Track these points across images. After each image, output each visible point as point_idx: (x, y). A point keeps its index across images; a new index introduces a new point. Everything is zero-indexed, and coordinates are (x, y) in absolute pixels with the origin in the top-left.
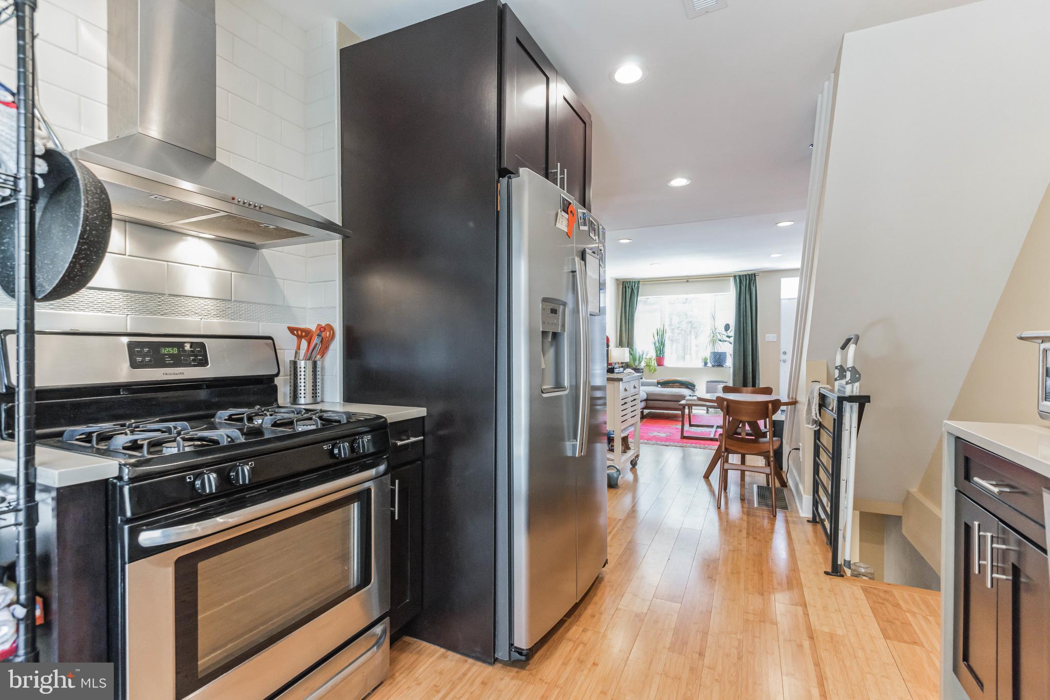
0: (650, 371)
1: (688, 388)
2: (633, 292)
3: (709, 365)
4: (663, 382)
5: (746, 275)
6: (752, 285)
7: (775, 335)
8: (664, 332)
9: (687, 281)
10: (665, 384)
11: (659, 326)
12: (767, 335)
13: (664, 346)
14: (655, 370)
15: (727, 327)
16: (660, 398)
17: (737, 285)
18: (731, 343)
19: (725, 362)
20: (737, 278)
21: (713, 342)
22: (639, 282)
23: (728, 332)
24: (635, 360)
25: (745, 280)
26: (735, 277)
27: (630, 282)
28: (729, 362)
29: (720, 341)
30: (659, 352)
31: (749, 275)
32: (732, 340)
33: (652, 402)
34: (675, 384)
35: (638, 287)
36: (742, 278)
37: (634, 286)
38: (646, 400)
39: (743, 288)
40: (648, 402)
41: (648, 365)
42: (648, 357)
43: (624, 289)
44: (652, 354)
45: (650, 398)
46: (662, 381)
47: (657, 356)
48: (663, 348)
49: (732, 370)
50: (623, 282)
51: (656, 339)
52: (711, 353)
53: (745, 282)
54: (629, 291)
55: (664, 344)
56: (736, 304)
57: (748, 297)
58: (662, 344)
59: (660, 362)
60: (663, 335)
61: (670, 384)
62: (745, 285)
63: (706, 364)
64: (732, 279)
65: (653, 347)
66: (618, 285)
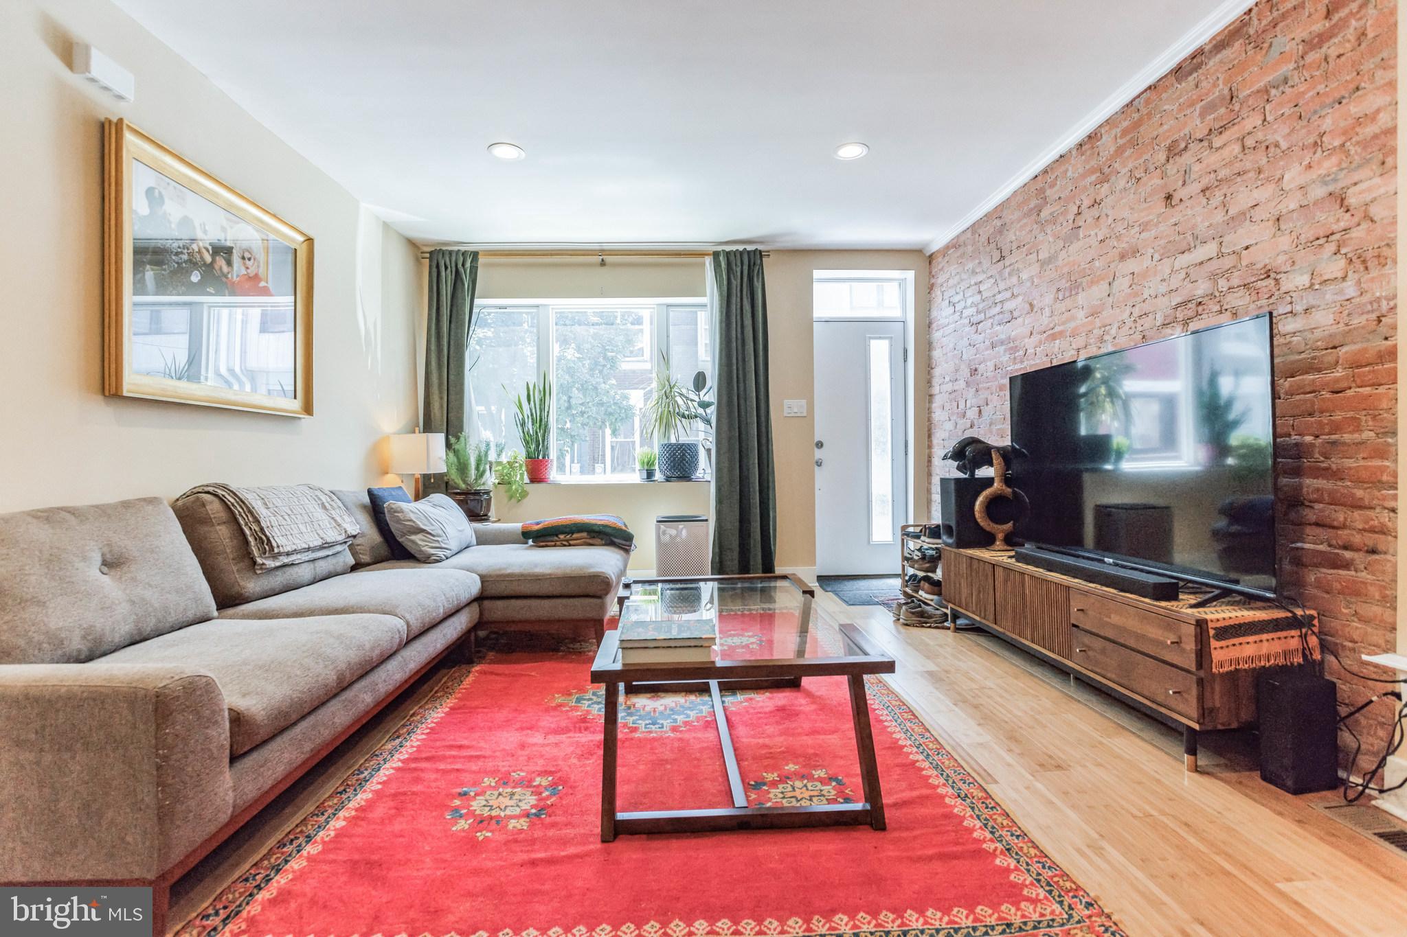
0: (511, 498)
1: (611, 544)
2: (459, 282)
3: (658, 476)
4: (538, 531)
5: (741, 253)
6: (755, 279)
7: (804, 402)
8: (545, 392)
9: (603, 263)
10: (543, 537)
11: (532, 379)
12: (786, 401)
13: (546, 430)
14: (524, 494)
15: (700, 381)
16: (526, 589)
17: (721, 276)
18: (708, 422)
19: (696, 469)
20: (721, 258)
21: (666, 424)
22: (475, 255)
23: (702, 393)
24: (463, 468)
25: (739, 264)
26: (716, 255)
27: (451, 252)
28: (705, 469)
29: (684, 416)
30: (533, 447)
31: (749, 252)
32: (712, 411)
33: (500, 603)
34: (575, 536)
35: (474, 270)
36: (732, 258)
37: (463, 265)
38: (480, 599)
39: (736, 283)
40: (487, 603)
41: (504, 482)
42: (504, 459)
43: (434, 270)
44: (516, 452)
45: (493, 590)
46: (536, 528)
47: (529, 456)
48: (544, 436)
49: (713, 488)
50: (431, 253)
51: (527, 411)
52: (664, 446)
53: (739, 270)
54: (447, 278)
55: (546, 425)
56: (721, 322)
57: (747, 307)
58: (542, 424)
59: (536, 471)
60: (543, 401)
61: (562, 537)
62: (739, 274)
63: (650, 474)
64: (708, 261)
65: (517, 433)
66: (418, 260)
